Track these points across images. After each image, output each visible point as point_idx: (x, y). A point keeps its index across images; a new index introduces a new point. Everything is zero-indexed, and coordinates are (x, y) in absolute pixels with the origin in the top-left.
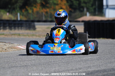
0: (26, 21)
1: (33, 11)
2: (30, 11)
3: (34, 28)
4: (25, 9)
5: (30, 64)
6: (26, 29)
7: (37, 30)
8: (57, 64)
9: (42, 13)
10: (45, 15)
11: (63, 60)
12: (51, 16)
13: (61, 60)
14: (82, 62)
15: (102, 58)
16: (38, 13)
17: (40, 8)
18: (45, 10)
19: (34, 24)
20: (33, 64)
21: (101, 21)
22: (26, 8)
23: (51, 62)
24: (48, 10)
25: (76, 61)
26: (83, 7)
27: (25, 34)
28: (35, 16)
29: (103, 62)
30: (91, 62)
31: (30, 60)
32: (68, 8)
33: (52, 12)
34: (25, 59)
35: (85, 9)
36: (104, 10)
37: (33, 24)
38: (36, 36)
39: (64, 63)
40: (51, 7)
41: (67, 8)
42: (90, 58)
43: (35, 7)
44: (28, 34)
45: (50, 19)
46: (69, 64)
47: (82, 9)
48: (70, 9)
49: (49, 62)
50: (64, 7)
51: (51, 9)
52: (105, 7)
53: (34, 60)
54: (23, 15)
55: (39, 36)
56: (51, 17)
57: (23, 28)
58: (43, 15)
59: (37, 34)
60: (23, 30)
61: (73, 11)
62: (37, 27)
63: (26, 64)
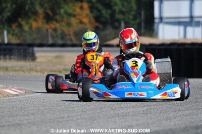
0: (18, 45)
1: (31, 28)
2: (26, 28)
3: (33, 58)
4: (16, 24)
5: (25, 122)
6: (19, 59)
7: (38, 60)
8: (74, 120)
9: (47, 30)
10: (52, 35)
11: (84, 114)
12: (63, 36)
13: (81, 115)
14: (117, 118)
15: (152, 111)
16: (39, 30)
17: (43, 23)
18: (53, 26)
19: (33, 50)
20: (31, 121)
21: (151, 45)
22: (19, 23)
23: (63, 118)
24: (58, 25)
25: (108, 116)
26: (119, 21)
27: (17, 68)
28: (35, 36)
29: (154, 119)
30: (134, 118)
31: (27, 115)
32: (93, 21)
33: (65, 29)
34: (17, 112)
35: (123, 25)
36: (156, 25)
37: (30, 49)
38: (37, 71)
39: (85, 119)
40: (62, 21)
41: (90, 22)
42: (131, 110)
43: (35, 20)
44: (21, 67)
45: (60, 42)
46: (95, 122)
47: (116, 24)
48: (97, 24)
49: (60, 117)
50: (85, 20)
51: (63, 23)
52: (157, 21)
53: (33, 114)
54: (13, 35)
55: (41, 72)
56: (62, 38)
57: (13, 57)
58: (50, 35)
59: (38, 68)
60: (13, 60)
61: (101, 26)
62: (37, 55)
63: (19, 121)
